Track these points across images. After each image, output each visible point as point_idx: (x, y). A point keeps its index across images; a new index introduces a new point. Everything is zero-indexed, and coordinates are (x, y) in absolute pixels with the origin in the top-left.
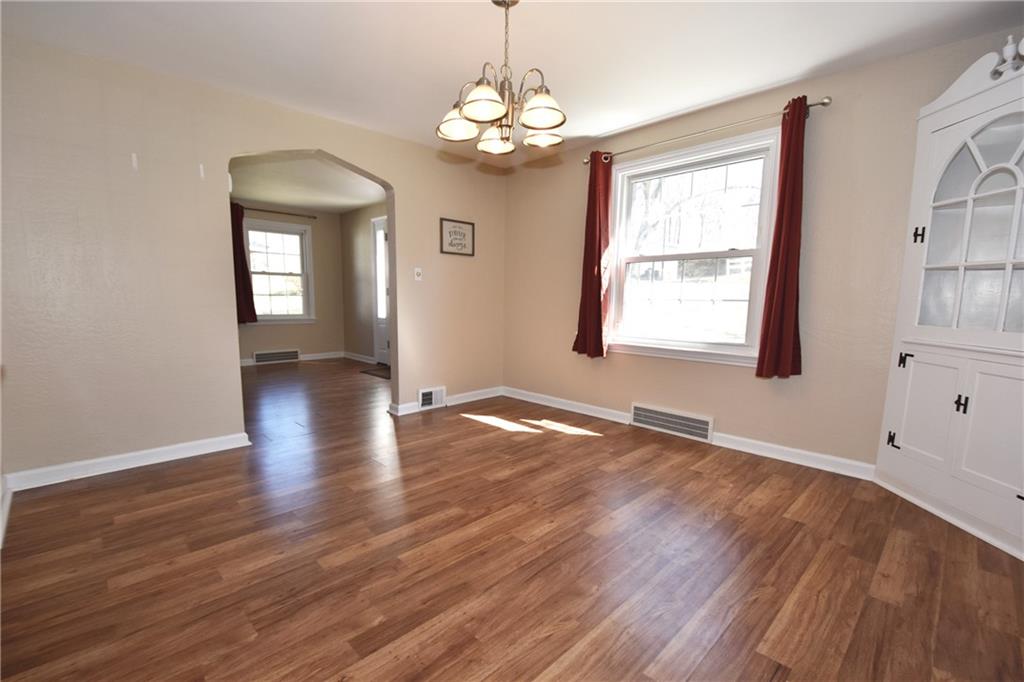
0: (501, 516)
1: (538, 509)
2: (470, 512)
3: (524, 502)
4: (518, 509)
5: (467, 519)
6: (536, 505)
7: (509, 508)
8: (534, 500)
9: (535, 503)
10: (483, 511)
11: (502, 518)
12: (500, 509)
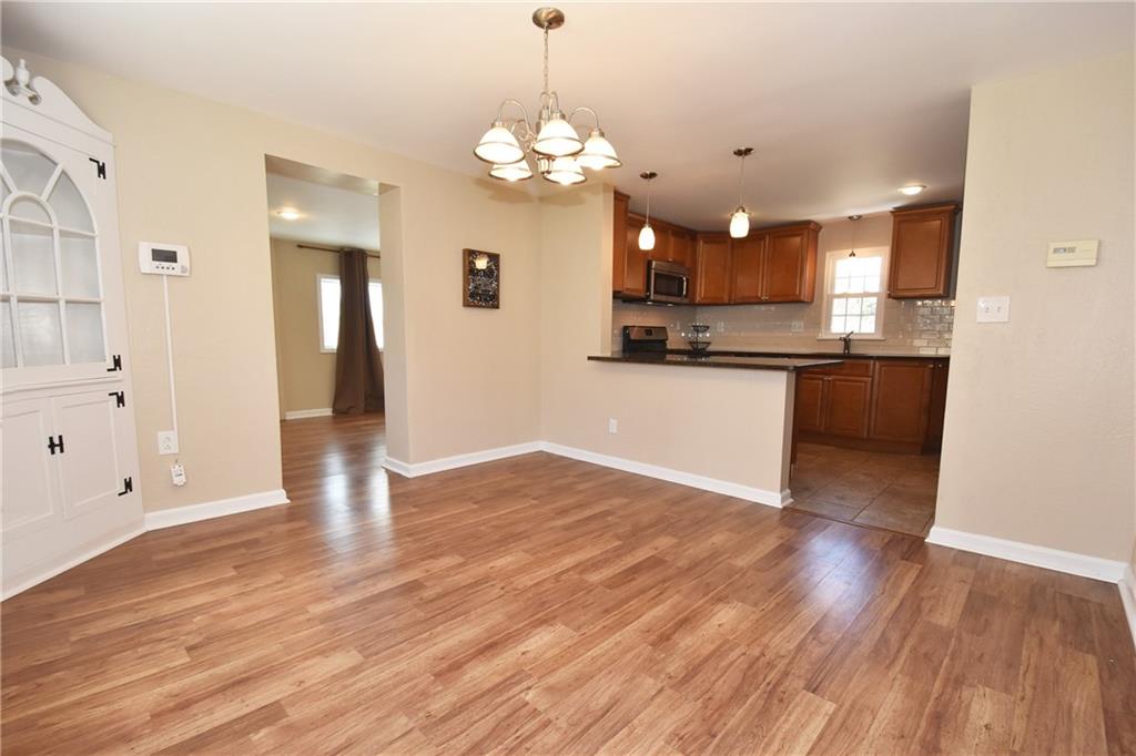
0: (544, 573)
1: (502, 581)
2: (576, 576)
3: (515, 589)
4: (525, 581)
5: (581, 568)
6: (502, 585)
7: (535, 582)
8: (502, 592)
9: (503, 588)
10: (563, 577)
11: (543, 571)
12: (545, 580)
